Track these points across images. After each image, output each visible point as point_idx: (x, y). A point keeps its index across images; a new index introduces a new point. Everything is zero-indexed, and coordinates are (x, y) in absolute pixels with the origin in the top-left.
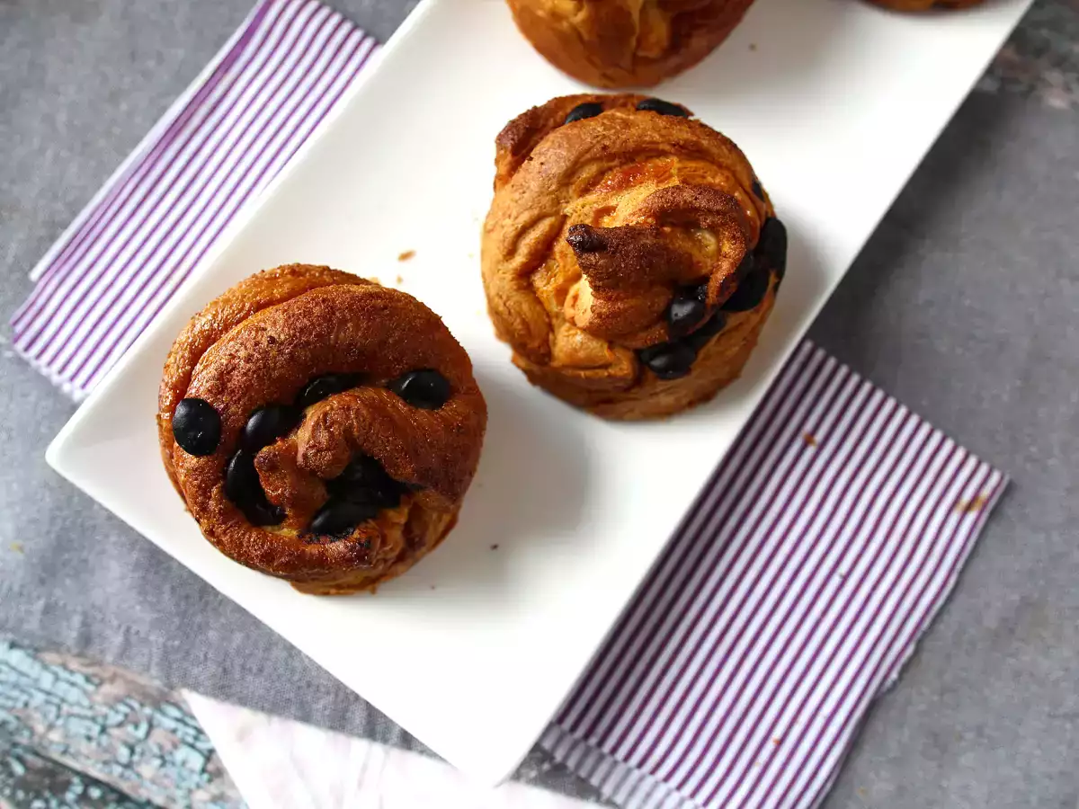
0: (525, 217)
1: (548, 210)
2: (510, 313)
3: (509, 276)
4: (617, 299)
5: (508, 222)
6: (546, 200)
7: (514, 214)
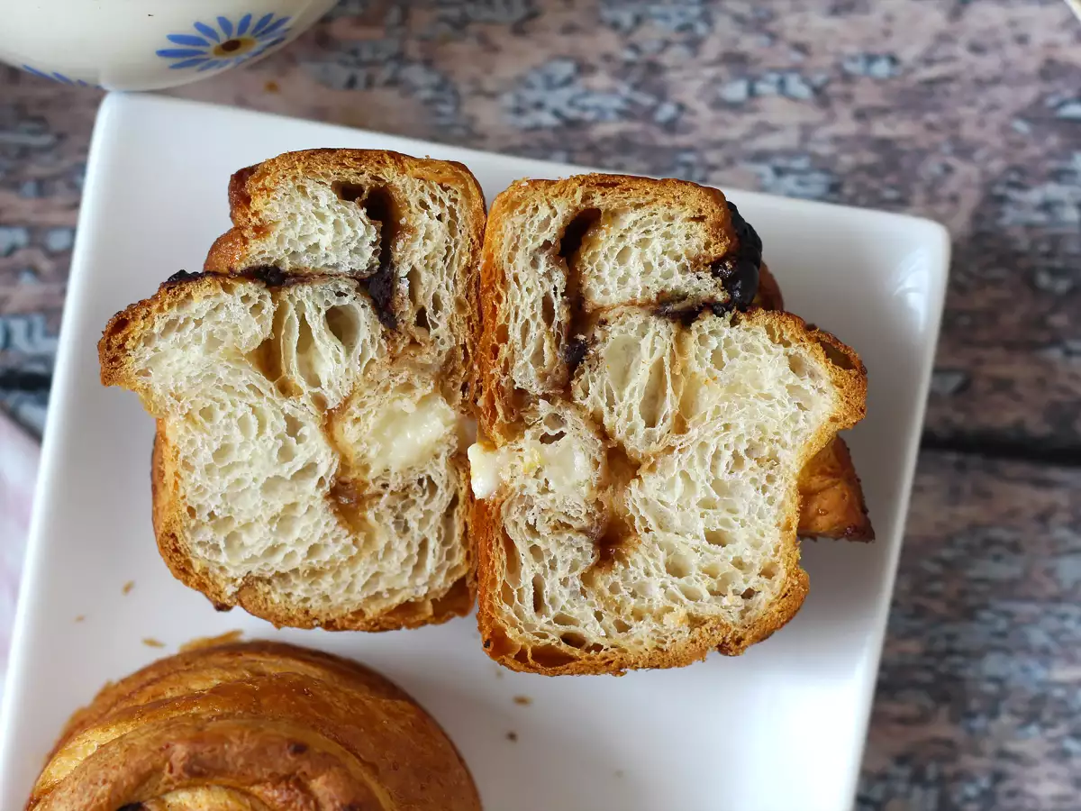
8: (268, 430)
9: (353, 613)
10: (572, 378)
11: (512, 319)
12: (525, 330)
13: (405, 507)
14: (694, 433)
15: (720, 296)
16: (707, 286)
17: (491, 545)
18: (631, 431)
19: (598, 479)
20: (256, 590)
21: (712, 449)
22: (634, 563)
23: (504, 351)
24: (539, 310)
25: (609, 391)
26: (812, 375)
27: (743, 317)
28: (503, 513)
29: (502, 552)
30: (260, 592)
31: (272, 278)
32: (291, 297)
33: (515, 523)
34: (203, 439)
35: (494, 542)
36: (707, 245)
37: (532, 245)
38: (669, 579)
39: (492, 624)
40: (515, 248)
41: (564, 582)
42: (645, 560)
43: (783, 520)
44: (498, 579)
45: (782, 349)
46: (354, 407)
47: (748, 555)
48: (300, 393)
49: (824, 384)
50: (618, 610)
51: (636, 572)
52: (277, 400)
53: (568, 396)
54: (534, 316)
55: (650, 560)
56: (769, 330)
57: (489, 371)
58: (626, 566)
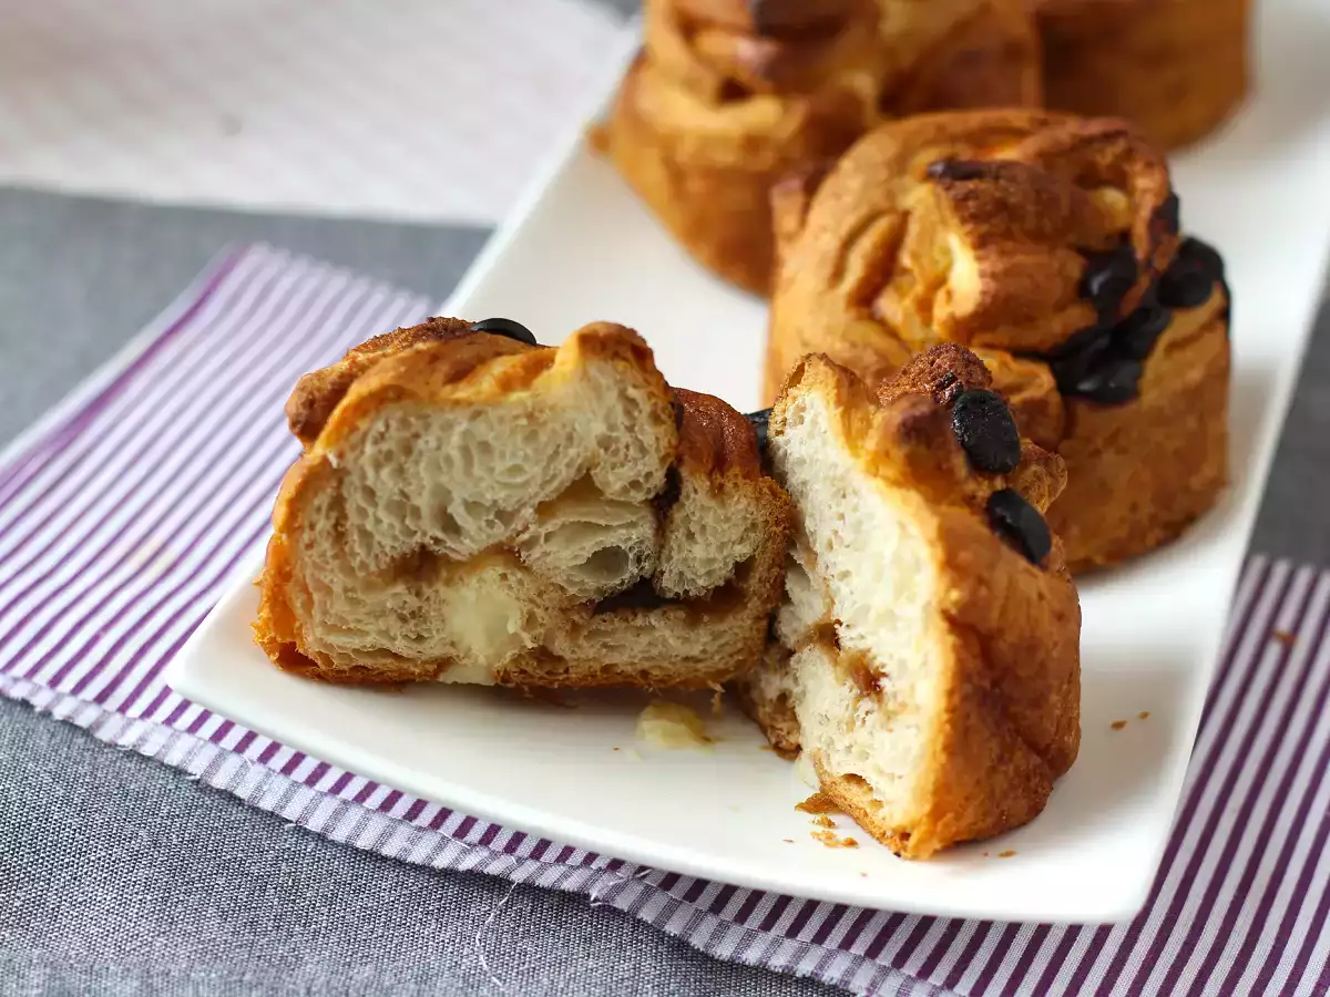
0: (850, 222)
1: (881, 205)
3: (841, 304)
4: (1014, 252)
5: (826, 237)
6: (876, 194)
7: (831, 224)
31: (666, 500)
46: (519, 575)
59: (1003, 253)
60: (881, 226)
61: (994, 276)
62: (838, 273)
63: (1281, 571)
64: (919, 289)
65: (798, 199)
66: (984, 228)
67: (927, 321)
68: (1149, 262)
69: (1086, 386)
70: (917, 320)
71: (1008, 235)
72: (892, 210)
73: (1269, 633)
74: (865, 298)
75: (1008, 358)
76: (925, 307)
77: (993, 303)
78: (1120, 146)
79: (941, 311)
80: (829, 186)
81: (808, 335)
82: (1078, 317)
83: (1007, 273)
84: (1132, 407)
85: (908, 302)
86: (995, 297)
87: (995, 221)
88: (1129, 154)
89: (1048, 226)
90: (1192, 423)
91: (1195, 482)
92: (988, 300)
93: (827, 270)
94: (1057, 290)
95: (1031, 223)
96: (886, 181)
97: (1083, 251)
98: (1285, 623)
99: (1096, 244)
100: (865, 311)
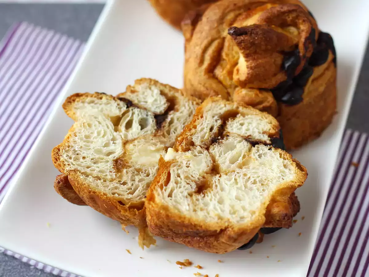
0: (205, 42)
1: (216, 36)
2: (207, 89)
3: (203, 73)
4: (258, 59)
5: (197, 48)
6: (214, 32)
7: (199, 43)
8: (106, 137)
9: (103, 193)
10: (211, 144)
11: (200, 125)
12: (202, 130)
13: (137, 175)
14: (244, 170)
15: (268, 142)
16: (266, 138)
17: (163, 172)
18: (224, 163)
19: (207, 170)
20: (76, 173)
21: (248, 177)
22: (208, 196)
23: (193, 131)
24: (209, 127)
25: (221, 152)
26: (290, 170)
27: (273, 149)
28: (171, 166)
29: (165, 176)
30: (77, 174)
31: (129, 104)
32: (132, 110)
33: (173, 171)
34: (84, 130)
35: (165, 172)
36: (270, 130)
37: (215, 112)
38: (217, 204)
39: (152, 192)
40: (210, 110)
41: (182, 192)
42: (212, 197)
43: (263, 202)
44: (161, 181)
45: (282, 160)
46: (136, 142)
47: (247, 206)
48: (122, 132)
49: (292, 172)
50: (195, 206)
51: (207, 199)
52: (113, 131)
53: (207, 149)
54: (207, 127)
55: (213, 197)
56: (281, 154)
57: (186, 133)
58: (204, 196)
59: (254, 59)
60: (215, 44)
61: (251, 68)
62: (202, 62)
63: (356, 135)
64: (228, 67)
65: (190, 27)
66: (248, 52)
67: (231, 79)
68: (304, 56)
69: (285, 98)
70: (228, 78)
71: (255, 53)
72: (219, 37)
73: (350, 163)
74: (211, 71)
75: (258, 92)
76: (230, 73)
77: (251, 77)
78: (294, 15)
79: (235, 77)
80: (199, 27)
81: (193, 82)
82: (281, 77)
83: (256, 67)
84: (301, 104)
85: (225, 72)
86: (252, 75)
87: (252, 49)
88: (297, 17)
89: (269, 47)
90: (322, 103)
91: (324, 119)
92: (250, 76)
93: (198, 61)
94: (273, 69)
95: (263, 47)
96: (217, 27)
97: (282, 52)
98: (355, 160)
99: (287, 49)
100: (211, 75)
